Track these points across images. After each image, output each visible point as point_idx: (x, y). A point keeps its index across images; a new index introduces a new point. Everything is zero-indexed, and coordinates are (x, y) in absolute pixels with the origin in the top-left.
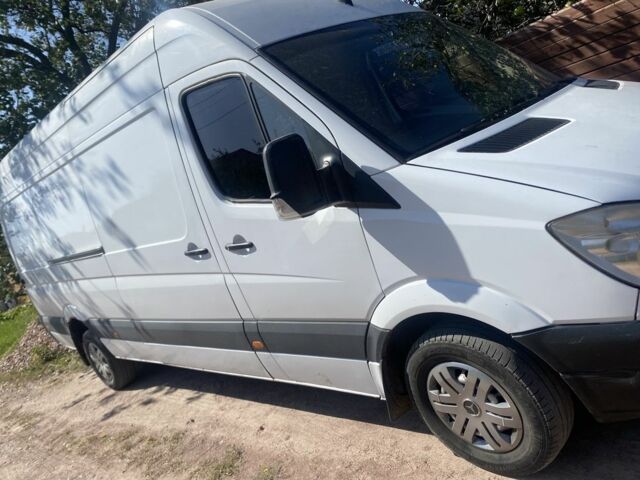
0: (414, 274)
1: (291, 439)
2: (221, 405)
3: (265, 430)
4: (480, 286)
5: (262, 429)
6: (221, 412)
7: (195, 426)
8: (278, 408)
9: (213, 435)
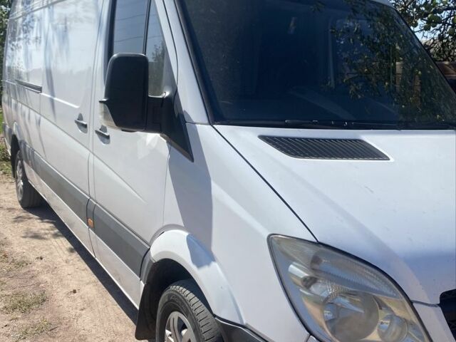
0: (182, 224)
1: (84, 312)
2: (69, 258)
3: (75, 294)
4: (214, 260)
5: (75, 292)
6: (64, 264)
7: (39, 263)
8: (100, 283)
9: (43, 277)
